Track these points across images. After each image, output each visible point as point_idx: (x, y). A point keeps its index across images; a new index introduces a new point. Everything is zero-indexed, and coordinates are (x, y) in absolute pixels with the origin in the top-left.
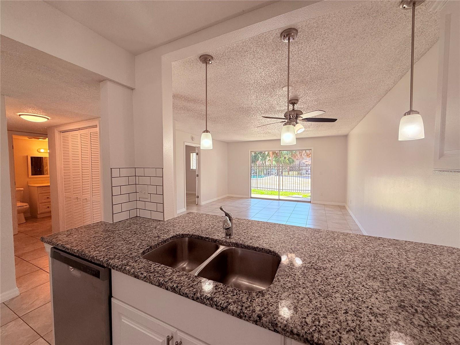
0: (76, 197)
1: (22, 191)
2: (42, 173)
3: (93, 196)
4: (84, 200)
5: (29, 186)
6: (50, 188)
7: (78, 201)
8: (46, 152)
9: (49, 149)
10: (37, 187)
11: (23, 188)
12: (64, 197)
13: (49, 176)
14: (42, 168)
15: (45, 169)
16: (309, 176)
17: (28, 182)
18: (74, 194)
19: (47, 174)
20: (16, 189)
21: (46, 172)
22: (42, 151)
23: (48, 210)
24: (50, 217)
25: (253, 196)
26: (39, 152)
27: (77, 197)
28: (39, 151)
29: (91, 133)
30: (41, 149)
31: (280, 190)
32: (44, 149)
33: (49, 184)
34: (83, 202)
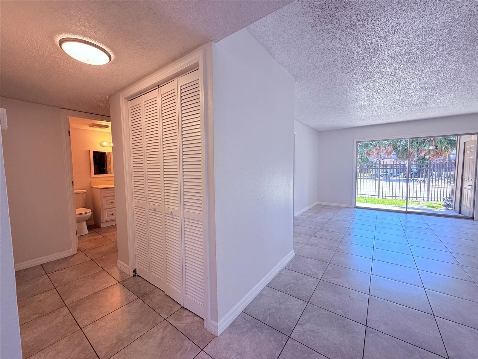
0: (154, 207)
1: (85, 194)
2: (106, 173)
3: (185, 210)
4: (167, 214)
5: (92, 187)
6: (114, 190)
7: (157, 215)
8: (109, 146)
9: (113, 142)
10: (101, 189)
11: (85, 190)
12: (134, 206)
13: (113, 176)
14: (106, 167)
15: (109, 167)
16: (390, 178)
17: (91, 182)
18: (150, 203)
19: (111, 173)
20: (75, 191)
21: (110, 172)
22: (105, 144)
23: (112, 217)
24: (115, 227)
25: (358, 205)
26: (102, 146)
27: (155, 209)
28: (101, 144)
29: (181, 86)
30: (104, 142)
31: (408, 198)
32: (106, 142)
33: (113, 186)
34: (166, 217)
